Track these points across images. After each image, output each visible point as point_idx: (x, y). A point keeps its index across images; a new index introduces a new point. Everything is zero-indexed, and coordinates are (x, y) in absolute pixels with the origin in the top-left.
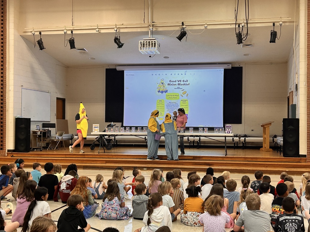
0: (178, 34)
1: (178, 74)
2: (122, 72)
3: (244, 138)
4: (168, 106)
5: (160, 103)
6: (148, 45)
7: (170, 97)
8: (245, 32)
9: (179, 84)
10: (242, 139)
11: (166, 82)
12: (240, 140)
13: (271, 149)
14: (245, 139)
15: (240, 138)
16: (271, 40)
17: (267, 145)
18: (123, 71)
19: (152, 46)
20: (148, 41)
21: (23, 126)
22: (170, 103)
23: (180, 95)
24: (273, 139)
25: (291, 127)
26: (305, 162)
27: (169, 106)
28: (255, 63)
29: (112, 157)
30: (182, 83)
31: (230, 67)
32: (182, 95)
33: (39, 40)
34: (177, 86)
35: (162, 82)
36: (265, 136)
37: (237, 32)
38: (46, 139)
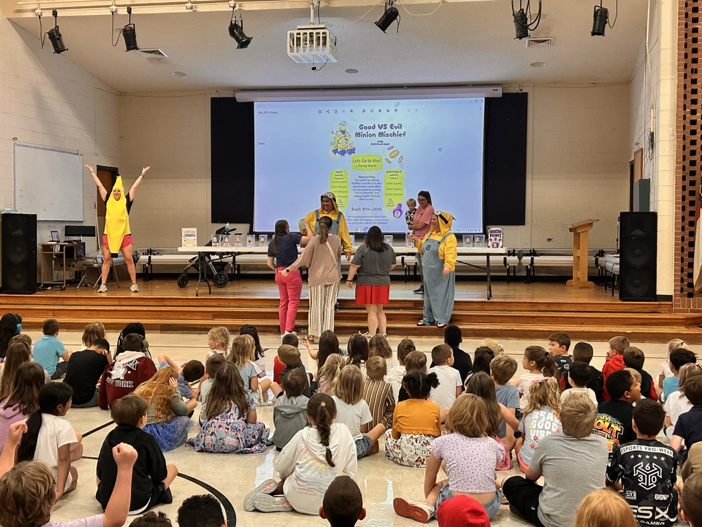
0: (379, 16)
1: (380, 111)
2: (250, 106)
3: (529, 258)
4: (355, 185)
5: (337, 177)
6: (308, 42)
7: (361, 164)
8: (534, 10)
9: (381, 134)
10: (526, 259)
11: (352, 129)
12: (520, 263)
13: (592, 283)
14: (532, 259)
15: (520, 258)
16: (594, 28)
17: (581, 274)
18: (253, 103)
19: (319, 44)
20: (308, 32)
21: (19, 232)
22: (360, 179)
23: (384, 160)
24: (597, 260)
25: (638, 232)
26: (670, 312)
27: (357, 185)
28: (555, 84)
29: (227, 304)
30: (389, 131)
31: (498, 93)
32: (390, 159)
33: (52, 30)
34: (378, 138)
35: (343, 129)
36: (579, 253)
37: (517, 9)
38: (74, 263)
